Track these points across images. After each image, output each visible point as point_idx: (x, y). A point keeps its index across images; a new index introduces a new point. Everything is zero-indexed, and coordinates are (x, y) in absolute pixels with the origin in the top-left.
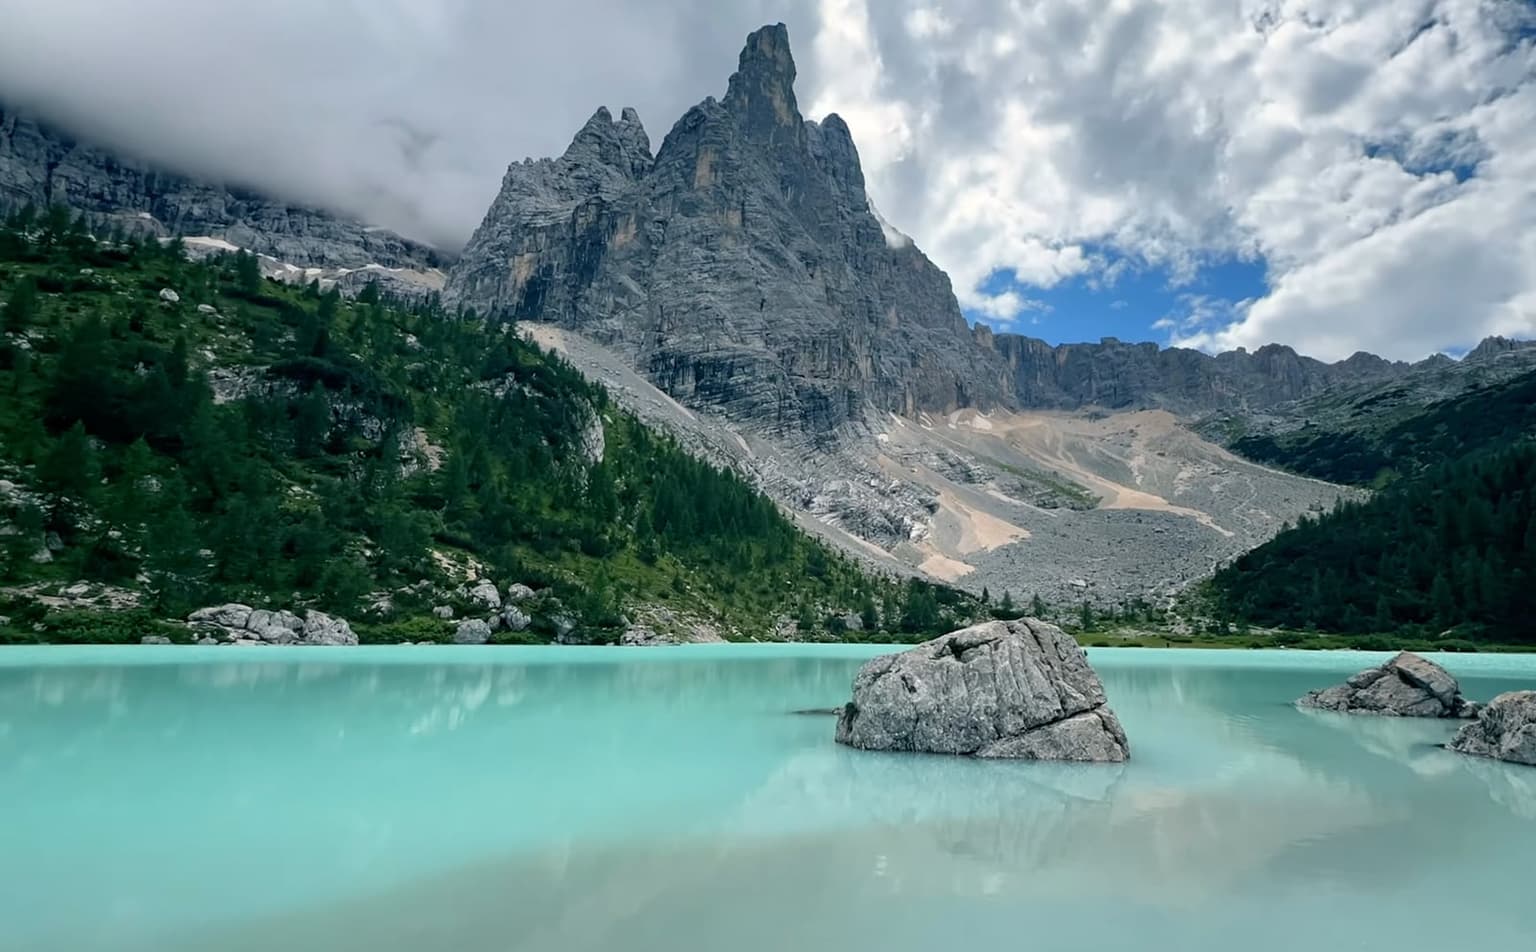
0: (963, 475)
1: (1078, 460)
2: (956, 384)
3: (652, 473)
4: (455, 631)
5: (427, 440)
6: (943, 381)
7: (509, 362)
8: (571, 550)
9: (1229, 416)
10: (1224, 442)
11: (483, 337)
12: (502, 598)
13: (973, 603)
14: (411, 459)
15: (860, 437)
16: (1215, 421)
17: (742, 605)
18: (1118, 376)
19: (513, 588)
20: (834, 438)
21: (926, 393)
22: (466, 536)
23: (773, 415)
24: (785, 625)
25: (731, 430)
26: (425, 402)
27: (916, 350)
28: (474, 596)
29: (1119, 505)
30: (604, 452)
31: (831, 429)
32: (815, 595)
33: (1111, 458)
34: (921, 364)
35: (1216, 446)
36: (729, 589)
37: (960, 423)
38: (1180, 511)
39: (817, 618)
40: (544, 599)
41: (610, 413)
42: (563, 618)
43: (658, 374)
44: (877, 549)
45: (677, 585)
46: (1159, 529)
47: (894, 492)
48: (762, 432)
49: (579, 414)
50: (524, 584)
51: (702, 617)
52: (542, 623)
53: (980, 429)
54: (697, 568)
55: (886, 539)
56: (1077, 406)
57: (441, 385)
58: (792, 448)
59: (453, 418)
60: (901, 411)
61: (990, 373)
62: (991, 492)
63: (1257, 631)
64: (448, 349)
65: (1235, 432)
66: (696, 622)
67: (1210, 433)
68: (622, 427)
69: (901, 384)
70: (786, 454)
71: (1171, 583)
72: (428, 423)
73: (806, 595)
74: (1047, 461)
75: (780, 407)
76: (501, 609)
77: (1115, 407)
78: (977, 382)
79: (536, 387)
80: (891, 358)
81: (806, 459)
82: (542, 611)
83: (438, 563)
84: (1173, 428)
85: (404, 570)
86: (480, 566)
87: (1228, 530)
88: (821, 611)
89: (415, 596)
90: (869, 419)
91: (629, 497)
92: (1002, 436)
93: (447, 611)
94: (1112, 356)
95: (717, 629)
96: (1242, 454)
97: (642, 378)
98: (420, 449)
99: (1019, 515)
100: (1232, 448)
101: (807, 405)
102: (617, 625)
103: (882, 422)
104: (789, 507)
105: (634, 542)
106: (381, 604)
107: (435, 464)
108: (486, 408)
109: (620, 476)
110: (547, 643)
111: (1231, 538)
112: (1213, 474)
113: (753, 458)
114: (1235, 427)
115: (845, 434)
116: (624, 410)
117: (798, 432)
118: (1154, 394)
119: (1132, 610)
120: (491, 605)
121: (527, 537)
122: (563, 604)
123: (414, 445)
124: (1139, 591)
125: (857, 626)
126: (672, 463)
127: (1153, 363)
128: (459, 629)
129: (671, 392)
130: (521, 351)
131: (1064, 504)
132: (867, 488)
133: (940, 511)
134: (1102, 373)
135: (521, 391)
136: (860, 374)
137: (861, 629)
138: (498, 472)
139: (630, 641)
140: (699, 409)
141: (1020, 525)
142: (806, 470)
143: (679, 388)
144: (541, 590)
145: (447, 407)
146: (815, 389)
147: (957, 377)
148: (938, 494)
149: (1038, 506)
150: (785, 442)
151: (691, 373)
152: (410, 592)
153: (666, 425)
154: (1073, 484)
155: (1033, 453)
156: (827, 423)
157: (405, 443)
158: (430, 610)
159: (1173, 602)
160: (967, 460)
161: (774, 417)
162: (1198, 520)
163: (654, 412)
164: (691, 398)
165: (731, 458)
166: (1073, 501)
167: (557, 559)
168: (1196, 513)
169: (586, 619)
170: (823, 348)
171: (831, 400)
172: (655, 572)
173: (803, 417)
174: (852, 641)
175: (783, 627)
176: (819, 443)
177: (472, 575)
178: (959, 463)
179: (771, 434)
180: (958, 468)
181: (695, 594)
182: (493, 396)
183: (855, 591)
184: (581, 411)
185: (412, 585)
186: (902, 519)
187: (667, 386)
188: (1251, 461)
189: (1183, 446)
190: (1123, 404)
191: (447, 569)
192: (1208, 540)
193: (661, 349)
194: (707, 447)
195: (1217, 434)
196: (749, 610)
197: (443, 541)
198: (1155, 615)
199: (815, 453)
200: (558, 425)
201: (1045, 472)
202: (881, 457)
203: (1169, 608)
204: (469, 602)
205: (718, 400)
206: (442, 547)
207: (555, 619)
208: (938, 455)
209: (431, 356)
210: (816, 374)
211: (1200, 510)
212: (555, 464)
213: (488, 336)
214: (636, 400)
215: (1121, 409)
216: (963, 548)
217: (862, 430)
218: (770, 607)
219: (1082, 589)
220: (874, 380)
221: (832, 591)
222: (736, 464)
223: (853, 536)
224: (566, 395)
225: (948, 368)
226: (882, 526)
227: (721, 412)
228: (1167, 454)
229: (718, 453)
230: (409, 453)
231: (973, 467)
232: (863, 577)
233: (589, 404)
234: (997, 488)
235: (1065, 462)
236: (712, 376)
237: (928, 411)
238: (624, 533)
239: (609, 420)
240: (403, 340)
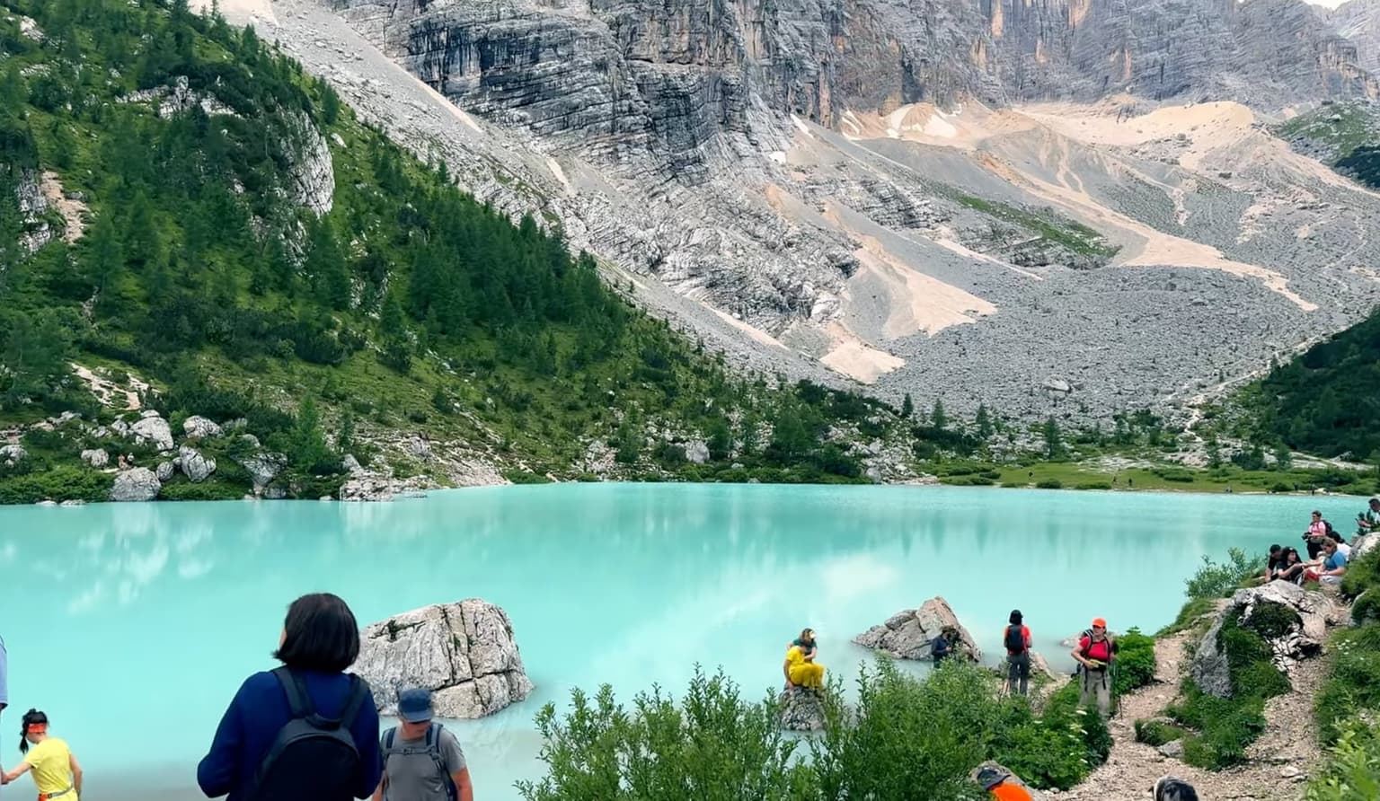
0: (901, 216)
1: (1087, 186)
2: (903, 63)
3: (409, 228)
4: (112, 484)
5: (62, 192)
6: (880, 58)
7: (178, 60)
8: (279, 355)
9: (1341, 112)
10: (1329, 154)
11: (137, 15)
12: (174, 435)
13: (889, 417)
14: (41, 225)
15: (740, 157)
16: (1318, 120)
17: (538, 427)
18: (1168, 44)
19: (189, 423)
20: (697, 161)
21: (853, 79)
22: (125, 341)
23: (603, 125)
24: (599, 457)
25: (538, 149)
26: (54, 131)
27: (839, 6)
28: (136, 434)
29: (1146, 260)
30: (335, 195)
31: (695, 146)
32: (648, 412)
33: (1143, 183)
34: (847, 31)
35: (1316, 162)
36: (520, 404)
37: (904, 128)
38: (1238, 269)
39: (645, 445)
40: (232, 436)
41: (344, 131)
42: (260, 463)
43: (422, 57)
44: (760, 335)
45: (440, 402)
46: (1200, 300)
47: (790, 245)
48: (586, 152)
49: (291, 137)
50: (204, 415)
51: (476, 447)
52: (232, 470)
53: (936, 138)
54: (474, 374)
55: (773, 317)
56: (1098, 95)
57: (77, 98)
58: (633, 177)
59: (98, 153)
60: (810, 111)
61: (958, 42)
62: (944, 243)
63: (1305, 462)
64: (84, 38)
65: (1348, 138)
66: (466, 456)
67: (1308, 140)
68: (362, 154)
69: (810, 66)
70: (625, 188)
71: (1201, 386)
72: (63, 164)
73: (634, 412)
74: (1038, 188)
75: (614, 111)
76: (174, 452)
77: (1159, 97)
78: (937, 58)
79: (223, 99)
80: (797, 24)
81: (654, 195)
82: (230, 453)
83: (86, 385)
84: (1250, 132)
85: (38, 397)
86: (145, 386)
87: (1309, 300)
88: (651, 433)
89: (55, 434)
90: (755, 127)
91: (371, 269)
92: (971, 149)
93: (99, 456)
94: (1160, 11)
95: (497, 464)
96: (1356, 174)
97: (396, 65)
98: (53, 206)
99: (983, 279)
100: (1341, 165)
101: (656, 109)
102: (336, 471)
103: (777, 131)
104: (629, 270)
105: (376, 339)
106: (10, 448)
107: (75, 231)
108: (146, 138)
109: (359, 234)
110: (239, 498)
111: (1310, 314)
112: (1304, 208)
113: (573, 195)
114: (1348, 131)
115: (718, 151)
116: (365, 124)
117: (642, 151)
118: (1225, 74)
119: (1131, 428)
120: (160, 447)
121: (215, 338)
122: (261, 443)
123: (41, 202)
124: (1149, 398)
125: (701, 457)
126: (439, 212)
127: (1228, 22)
128: (117, 481)
129: (444, 86)
130: (197, 37)
131: (1058, 259)
132: (747, 240)
133: (858, 274)
134: (1143, 40)
135: (197, 109)
136: (741, 55)
137: (706, 461)
138: (168, 236)
139: (353, 494)
140: (487, 114)
141: (982, 295)
142: (655, 213)
143: (455, 80)
144: (231, 422)
145: (88, 135)
146: (668, 81)
147: (904, 51)
148: (857, 246)
149: (1017, 263)
150: (624, 167)
151: (474, 55)
152: (48, 428)
153: (435, 143)
154: (1076, 227)
155: (1016, 175)
156: (688, 136)
157: (30, 201)
158: (78, 455)
159: (1196, 415)
160: (909, 192)
161: (604, 129)
162: (1266, 284)
163: (417, 121)
164: (475, 97)
165: (540, 194)
166: (1073, 253)
167: (260, 369)
168: (1265, 273)
169: (292, 462)
170: (681, 13)
171: (694, 99)
172: (406, 383)
173: (650, 127)
174: (691, 479)
175: (596, 460)
176: (675, 168)
177: (134, 401)
178: (895, 197)
179: (600, 155)
180: (893, 205)
181: (467, 414)
182: (157, 115)
183: (709, 403)
184: (294, 134)
185: (51, 418)
186: (800, 287)
187: (436, 77)
188: (1368, 186)
189: (1261, 162)
190: (1172, 93)
191: (100, 394)
192: (1277, 316)
193: (424, 17)
194: (500, 178)
195: (1319, 142)
196: (547, 434)
197: (93, 351)
198: (1164, 437)
199: (669, 185)
200: (258, 160)
201: (1032, 208)
202: (773, 190)
203: (1188, 425)
204: (129, 442)
205: (517, 101)
206: (93, 358)
207: (250, 465)
208: (863, 183)
209: (59, 52)
210: (670, 56)
211: (1273, 267)
212: (255, 222)
213: (144, 13)
214: (388, 101)
215: (1171, 100)
216: (890, 331)
217: (742, 144)
218: (578, 428)
219: (1062, 395)
220: (766, 62)
221: (674, 404)
222: (546, 203)
223: (723, 315)
224: (270, 109)
225: (890, 37)
226: (768, 299)
227: (522, 120)
228: (1234, 174)
229: (518, 187)
230: (37, 215)
231: (918, 203)
232: (727, 381)
233: (307, 121)
234: (955, 236)
235: (1067, 192)
236: (507, 61)
237: (858, 108)
238: (361, 326)
239: (341, 142)
240: (15, 25)
